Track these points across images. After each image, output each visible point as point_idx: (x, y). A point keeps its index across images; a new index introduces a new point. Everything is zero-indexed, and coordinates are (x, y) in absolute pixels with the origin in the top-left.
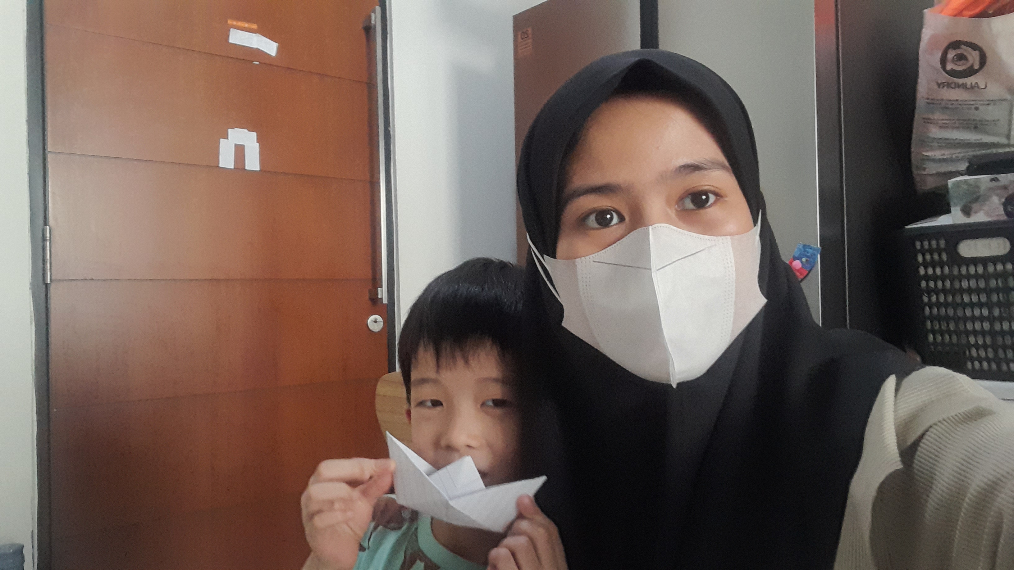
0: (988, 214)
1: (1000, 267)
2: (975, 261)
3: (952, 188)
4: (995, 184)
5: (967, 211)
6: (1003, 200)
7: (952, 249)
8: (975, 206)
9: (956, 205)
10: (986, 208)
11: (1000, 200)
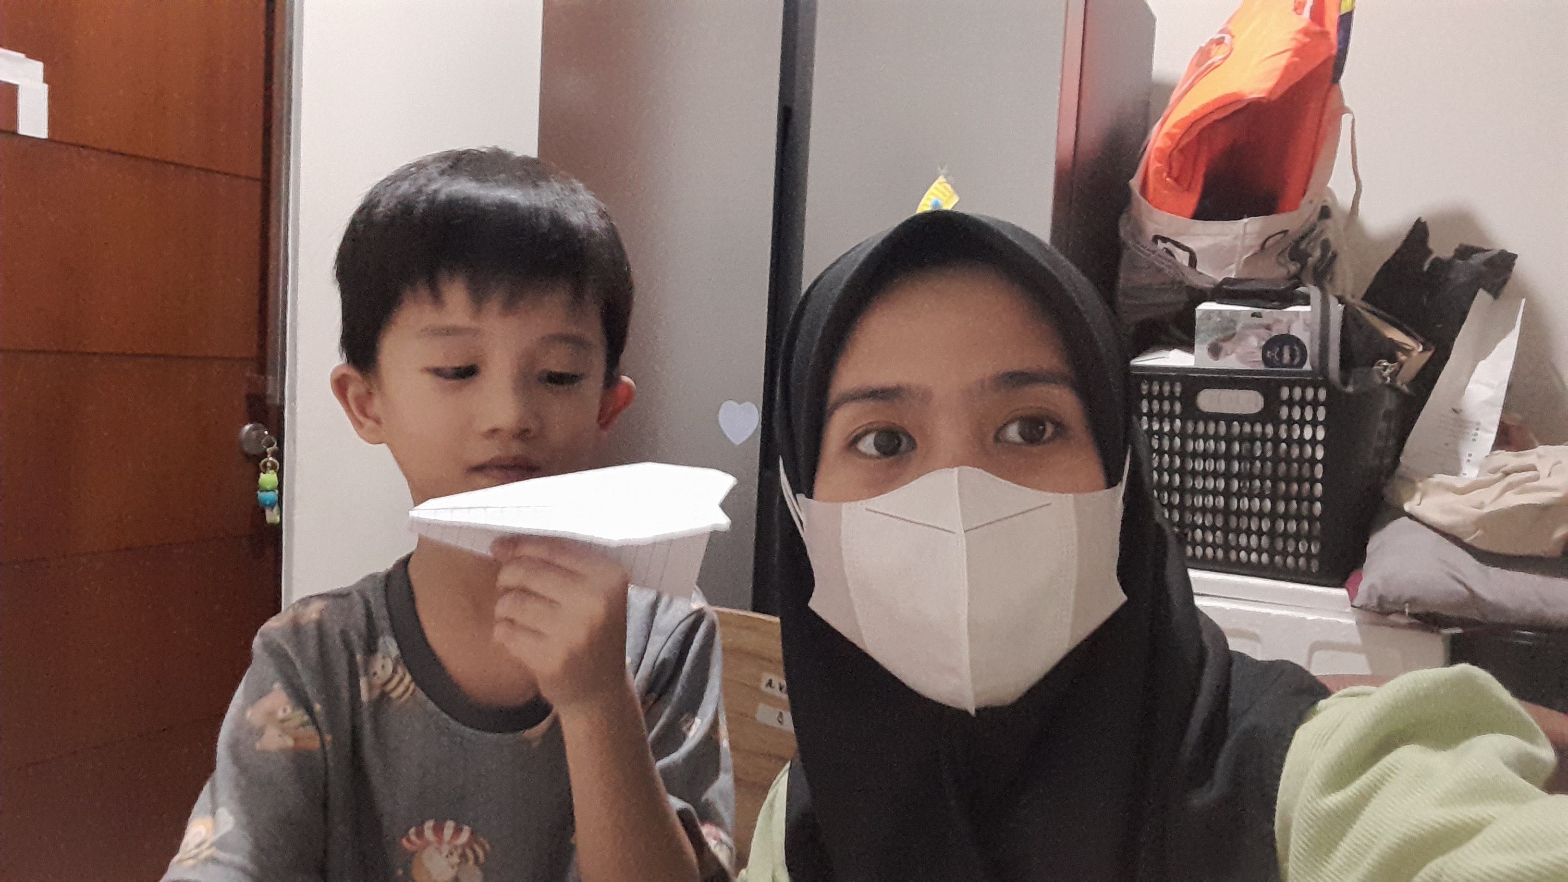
0: (1241, 359)
1: (1247, 428)
2: (1217, 418)
3: (1200, 319)
4: (1256, 320)
5: (1215, 351)
6: (1263, 343)
7: (1189, 398)
8: (1227, 346)
9: (1203, 341)
10: (1239, 350)
11: (1259, 343)
